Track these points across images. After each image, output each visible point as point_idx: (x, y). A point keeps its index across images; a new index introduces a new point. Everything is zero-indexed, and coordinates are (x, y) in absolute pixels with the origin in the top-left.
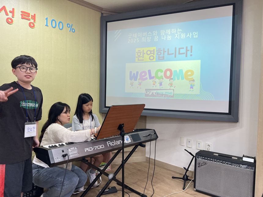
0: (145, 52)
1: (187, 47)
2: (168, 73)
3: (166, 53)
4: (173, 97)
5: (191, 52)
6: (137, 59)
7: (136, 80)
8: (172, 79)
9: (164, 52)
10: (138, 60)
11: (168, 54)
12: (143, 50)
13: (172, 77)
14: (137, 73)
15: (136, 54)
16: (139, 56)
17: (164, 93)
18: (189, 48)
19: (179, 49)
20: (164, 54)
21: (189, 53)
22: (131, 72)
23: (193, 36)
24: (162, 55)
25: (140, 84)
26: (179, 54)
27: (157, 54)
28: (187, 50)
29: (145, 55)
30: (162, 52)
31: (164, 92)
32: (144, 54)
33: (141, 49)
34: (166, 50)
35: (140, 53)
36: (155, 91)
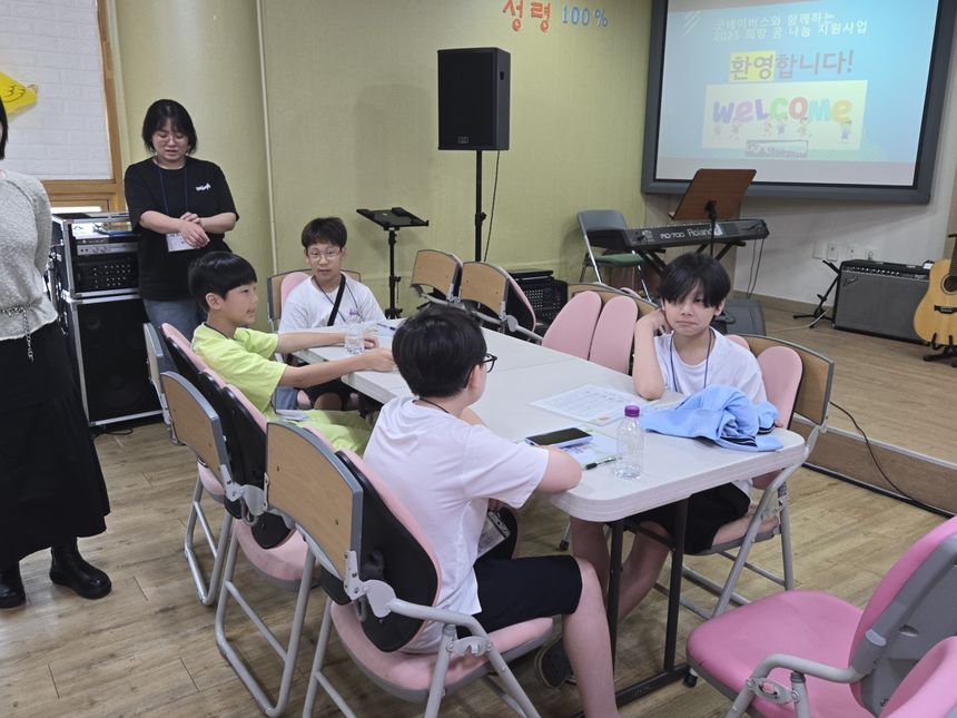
0: (751, 61)
1: (841, 54)
2: (799, 107)
3: (797, 65)
4: (805, 155)
5: (850, 63)
6: (732, 76)
7: (726, 121)
8: (805, 119)
9: (793, 61)
10: (736, 78)
11: (802, 67)
12: (748, 58)
13: (806, 116)
14: (732, 105)
15: (732, 65)
16: (738, 70)
17: (787, 149)
18: (846, 56)
19: (826, 56)
20: (792, 66)
21: (845, 65)
22: (717, 105)
23: (856, 29)
24: (788, 69)
25: (736, 130)
26: (825, 66)
27: (778, 66)
28: (841, 60)
29: (752, 69)
30: (788, 62)
31: (786, 147)
32: (748, 64)
33: (743, 55)
34: (797, 58)
35: (741, 63)
36: (768, 145)
